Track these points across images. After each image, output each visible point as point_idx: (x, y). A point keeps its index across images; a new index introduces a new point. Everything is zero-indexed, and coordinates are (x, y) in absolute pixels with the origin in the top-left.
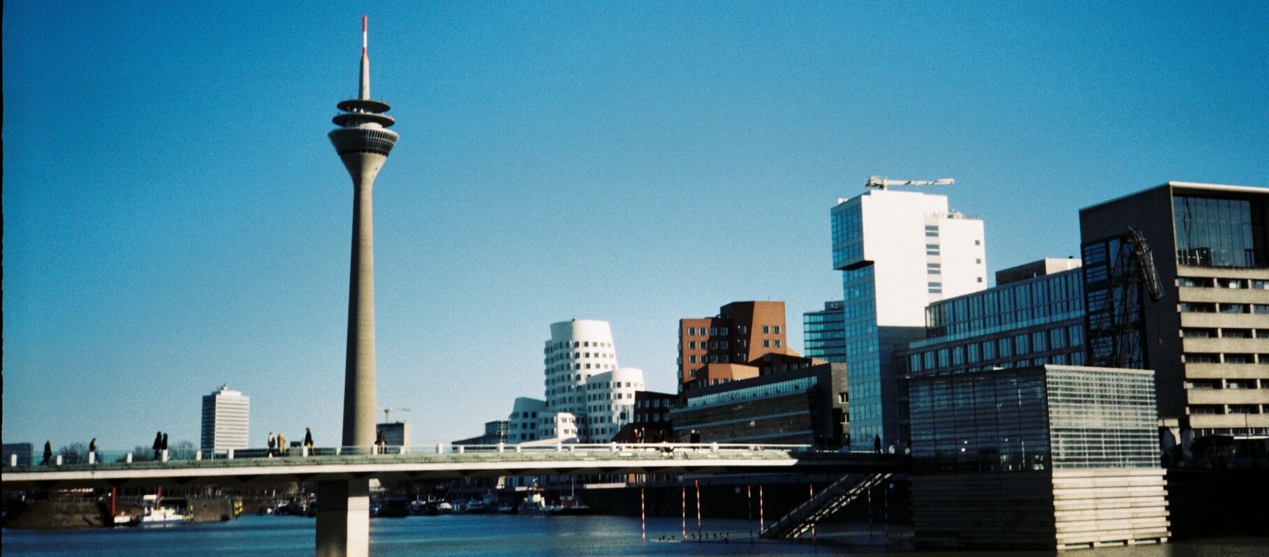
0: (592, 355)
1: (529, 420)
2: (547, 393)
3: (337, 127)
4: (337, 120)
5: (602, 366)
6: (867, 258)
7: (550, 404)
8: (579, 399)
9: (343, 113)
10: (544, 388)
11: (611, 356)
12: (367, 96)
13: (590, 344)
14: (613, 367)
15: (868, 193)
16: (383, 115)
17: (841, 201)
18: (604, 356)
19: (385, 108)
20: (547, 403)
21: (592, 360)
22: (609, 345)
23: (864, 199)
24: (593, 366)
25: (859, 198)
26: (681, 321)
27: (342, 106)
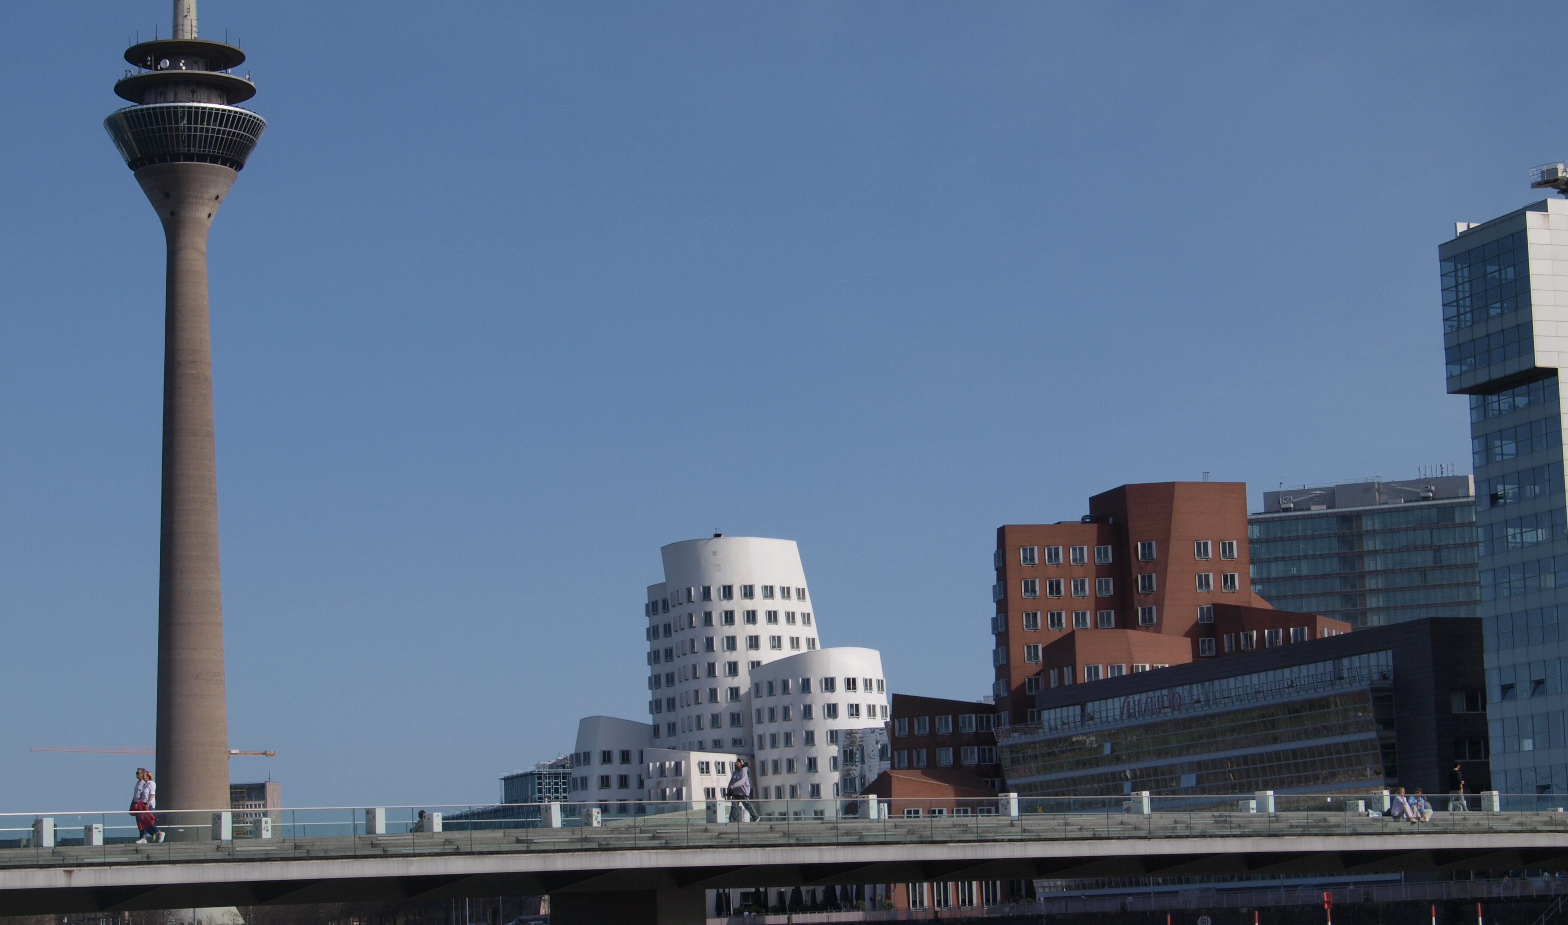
0: (761, 617)
1: (615, 769)
2: (655, 706)
3: (127, 105)
4: (124, 89)
5: (786, 643)
6: (1541, 361)
7: (663, 730)
8: (735, 719)
9: (135, 71)
10: (648, 695)
11: (806, 618)
12: (190, 32)
13: (758, 592)
14: (811, 642)
15: (1541, 207)
16: (231, 73)
17: (1462, 227)
18: (791, 617)
19: (234, 58)
20: (656, 729)
21: (763, 629)
22: (801, 594)
23: (1532, 218)
24: (764, 642)
25: (1518, 218)
26: (1002, 532)
27: (135, 55)
